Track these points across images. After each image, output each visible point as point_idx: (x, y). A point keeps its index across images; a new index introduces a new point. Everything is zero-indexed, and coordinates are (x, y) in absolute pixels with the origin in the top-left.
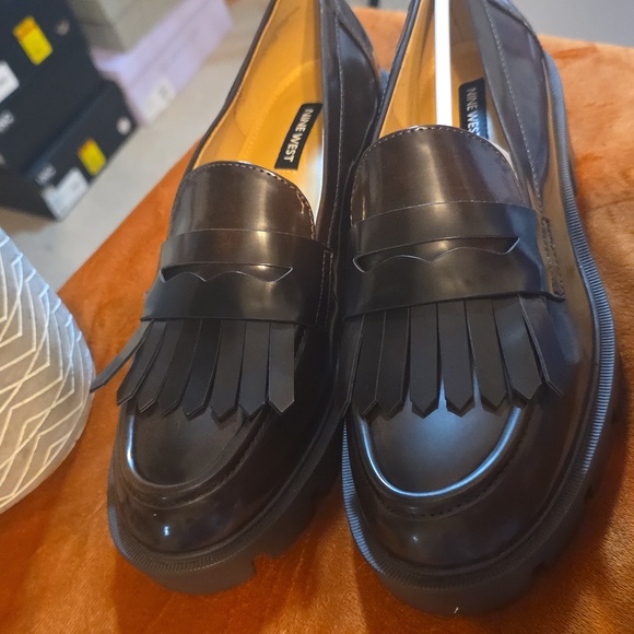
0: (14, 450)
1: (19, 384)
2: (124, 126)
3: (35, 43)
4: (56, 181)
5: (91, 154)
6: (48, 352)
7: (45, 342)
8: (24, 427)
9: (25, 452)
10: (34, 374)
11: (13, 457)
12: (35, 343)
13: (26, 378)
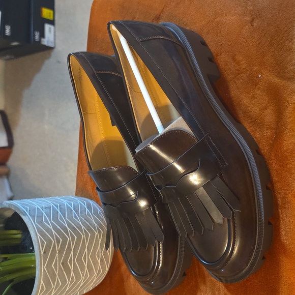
4: (42, 35)
6: (87, 232)
7: (85, 230)
10: (88, 242)
12: (82, 234)
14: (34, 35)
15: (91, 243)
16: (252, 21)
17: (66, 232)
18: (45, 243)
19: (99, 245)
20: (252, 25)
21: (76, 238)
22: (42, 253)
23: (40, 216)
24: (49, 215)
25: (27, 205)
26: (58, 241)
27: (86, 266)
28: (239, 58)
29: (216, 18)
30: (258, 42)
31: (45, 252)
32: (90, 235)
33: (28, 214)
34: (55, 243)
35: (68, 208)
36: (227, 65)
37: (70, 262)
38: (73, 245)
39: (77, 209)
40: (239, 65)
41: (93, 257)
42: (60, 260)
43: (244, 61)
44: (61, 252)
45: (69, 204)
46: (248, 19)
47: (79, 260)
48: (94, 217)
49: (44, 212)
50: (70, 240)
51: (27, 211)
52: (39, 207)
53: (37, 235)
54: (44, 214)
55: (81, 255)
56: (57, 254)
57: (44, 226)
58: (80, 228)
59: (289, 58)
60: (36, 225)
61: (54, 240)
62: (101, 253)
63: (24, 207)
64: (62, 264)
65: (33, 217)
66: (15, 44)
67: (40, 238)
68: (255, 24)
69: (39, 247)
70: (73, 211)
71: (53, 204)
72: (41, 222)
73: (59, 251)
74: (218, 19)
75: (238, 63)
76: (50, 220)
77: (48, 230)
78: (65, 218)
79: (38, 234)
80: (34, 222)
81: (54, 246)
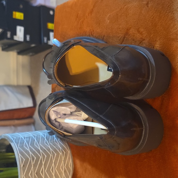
0: (62, 173)
1: (53, 164)
2: (51, 13)
3: (19, 16)
4: (49, 39)
5: (50, 26)
6: (54, 152)
7: (52, 151)
8: (61, 168)
9: (65, 171)
10: (54, 159)
11: (64, 174)
12: (50, 154)
13: (54, 162)
14: (44, 39)
15: (56, 160)
16: (147, 4)
17: (39, 153)
18: (24, 160)
19: (63, 162)
20: (148, 7)
21: (46, 156)
22: (22, 166)
23: (22, 143)
24: (28, 142)
25: (15, 136)
26: (33, 159)
27: (54, 175)
28: (142, 30)
29: (125, 6)
30: (152, 17)
31: (24, 166)
32: (56, 154)
33: (14, 141)
34: (31, 160)
35: (42, 137)
36: (134, 36)
37: (42, 172)
38: (44, 161)
39: (48, 138)
40: (142, 35)
41: (58, 169)
42: (34, 171)
43: (145, 32)
44: (35, 165)
45: (44, 135)
46: (145, 2)
47: (48, 171)
48: (59, 143)
49: (25, 140)
50: (41, 158)
51: (14, 140)
52: (23, 137)
53: (18, 155)
54: (25, 141)
55: (49, 167)
56: (32, 167)
57: (24, 149)
58: (49, 150)
59: (172, 25)
60: (18, 149)
61: (30, 158)
62: (64, 166)
63: (12, 138)
64: (36, 173)
65: (17, 144)
66: (33, 45)
67: (21, 157)
68: (150, 5)
69: (20, 162)
70: (45, 139)
71: (33, 135)
72: (22, 147)
73: (34, 165)
74: (126, 6)
75: (141, 33)
76: (28, 145)
77: (27, 152)
78: (39, 144)
79: (20, 154)
80: (17, 146)
81: (30, 162)
